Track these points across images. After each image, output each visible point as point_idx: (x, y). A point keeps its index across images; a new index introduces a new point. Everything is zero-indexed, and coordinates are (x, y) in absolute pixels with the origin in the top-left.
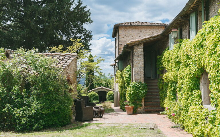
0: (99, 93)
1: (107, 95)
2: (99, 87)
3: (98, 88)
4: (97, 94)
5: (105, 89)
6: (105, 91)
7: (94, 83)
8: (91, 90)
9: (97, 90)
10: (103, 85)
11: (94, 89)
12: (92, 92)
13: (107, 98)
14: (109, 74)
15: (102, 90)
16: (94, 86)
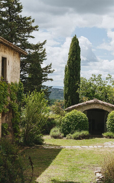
0: (89, 112)
1: (109, 119)
2: (89, 100)
3: (87, 102)
4: (84, 116)
5: (103, 105)
6: (104, 108)
7: (80, 91)
8: (71, 107)
9: (84, 105)
10: (97, 97)
11: (79, 104)
12: (73, 112)
13: (107, 126)
14: (108, 76)
15: (97, 107)
16: (79, 99)
